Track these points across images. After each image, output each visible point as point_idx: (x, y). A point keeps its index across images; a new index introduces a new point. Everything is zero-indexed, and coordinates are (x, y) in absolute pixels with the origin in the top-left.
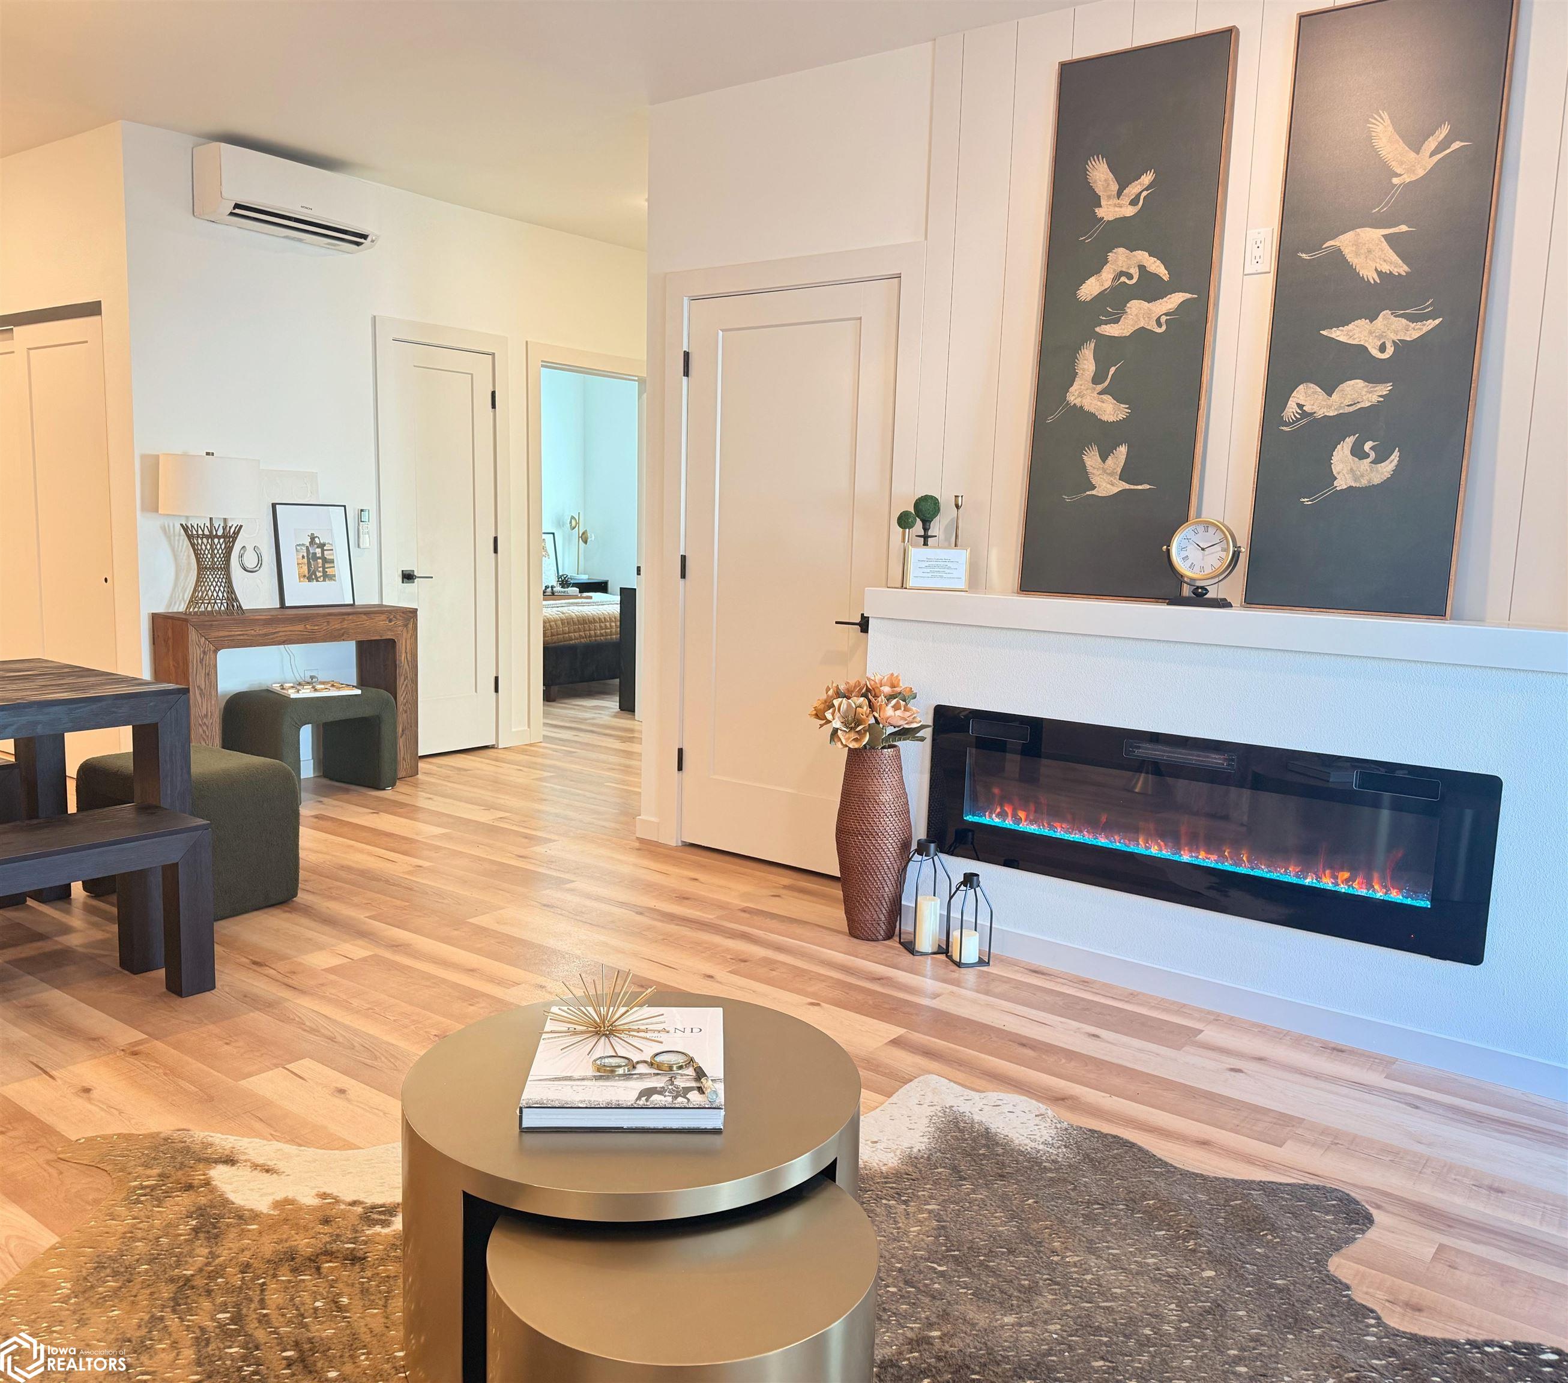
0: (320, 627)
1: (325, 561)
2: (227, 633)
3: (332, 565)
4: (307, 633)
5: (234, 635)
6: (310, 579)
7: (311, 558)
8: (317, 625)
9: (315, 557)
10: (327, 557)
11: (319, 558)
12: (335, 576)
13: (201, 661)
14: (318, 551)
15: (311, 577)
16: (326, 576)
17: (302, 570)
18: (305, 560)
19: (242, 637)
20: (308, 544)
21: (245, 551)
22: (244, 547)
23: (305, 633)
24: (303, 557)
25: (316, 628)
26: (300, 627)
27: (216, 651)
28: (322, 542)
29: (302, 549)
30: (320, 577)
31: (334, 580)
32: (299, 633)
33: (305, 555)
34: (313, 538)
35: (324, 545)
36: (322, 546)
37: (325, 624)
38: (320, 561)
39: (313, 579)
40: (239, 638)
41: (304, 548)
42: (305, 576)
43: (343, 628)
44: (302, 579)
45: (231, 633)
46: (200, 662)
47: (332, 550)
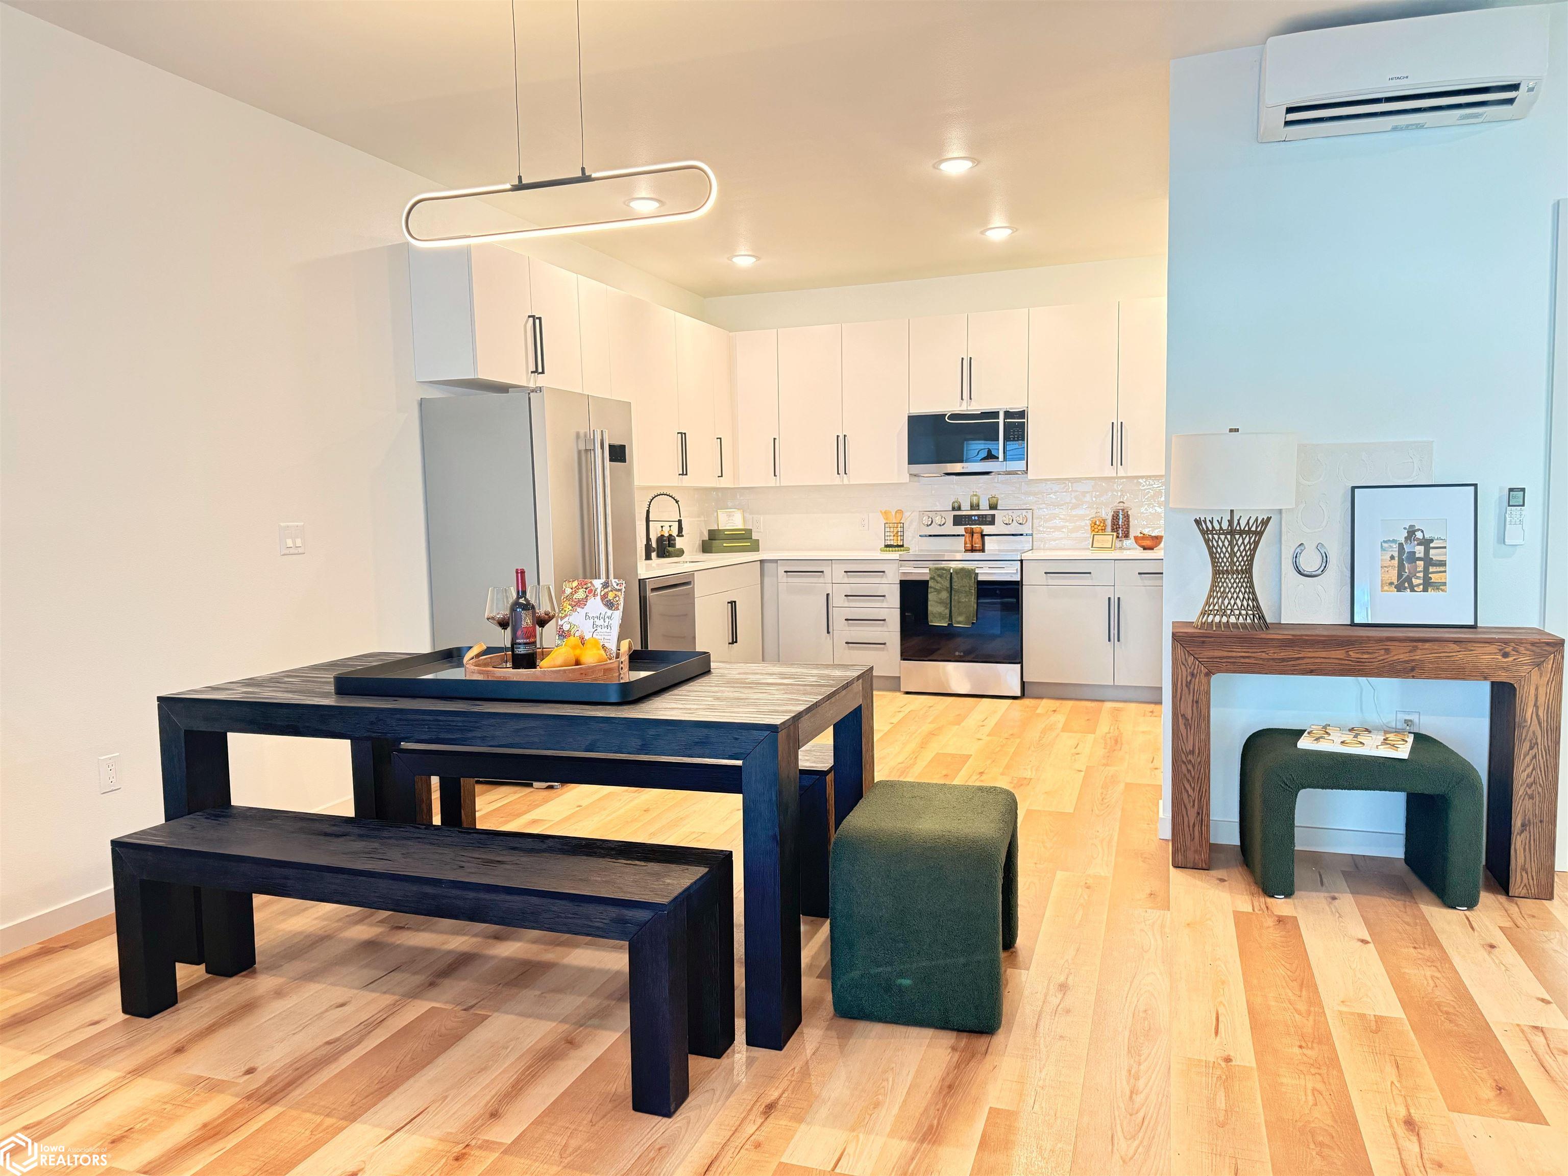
0: (1372, 656)
1: (1428, 562)
2: (1226, 654)
3: (1442, 569)
4: (1350, 663)
5: (1235, 657)
6: (1400, 588)
7: (1405, 558)
8: (1368, 653)
9: (1412, 557)
10: (1435, 558)
11: (1419, 559)
12: (1445, 584)
13: (1188, 684)
14: (1420, 551)
15: (1403, 584)
16: (1427, 585)
17: (1387, 576)
18: (1395, 562)
19: (1247, 660)
20: (1403, 541)
21: (1302, 551)
22: (1302, 544)
23: (1346, 662)
24: (1392, 558)
25: (1365, 656)
26: (1339, 654)
27: (1209, 674)
28: (1427, 536)
29: (1391, 547)
30: (1418, 585)
31: (1443, 590)
32: (1337, 661)
33: (1396, 554)
34: (1411, 532)
35: (1432, 541)
36: (1426, 543)
37: (1382, 652)
38: (1420, 564)
39: (1405, 588)
40: (1243, 660)
41: (1395, 547)
42: (1391, 584)
43: (1413, 660)
44: (1386, 588)
45: (1230, 654)
46: (1186, 686)
47: (1445, 547)
